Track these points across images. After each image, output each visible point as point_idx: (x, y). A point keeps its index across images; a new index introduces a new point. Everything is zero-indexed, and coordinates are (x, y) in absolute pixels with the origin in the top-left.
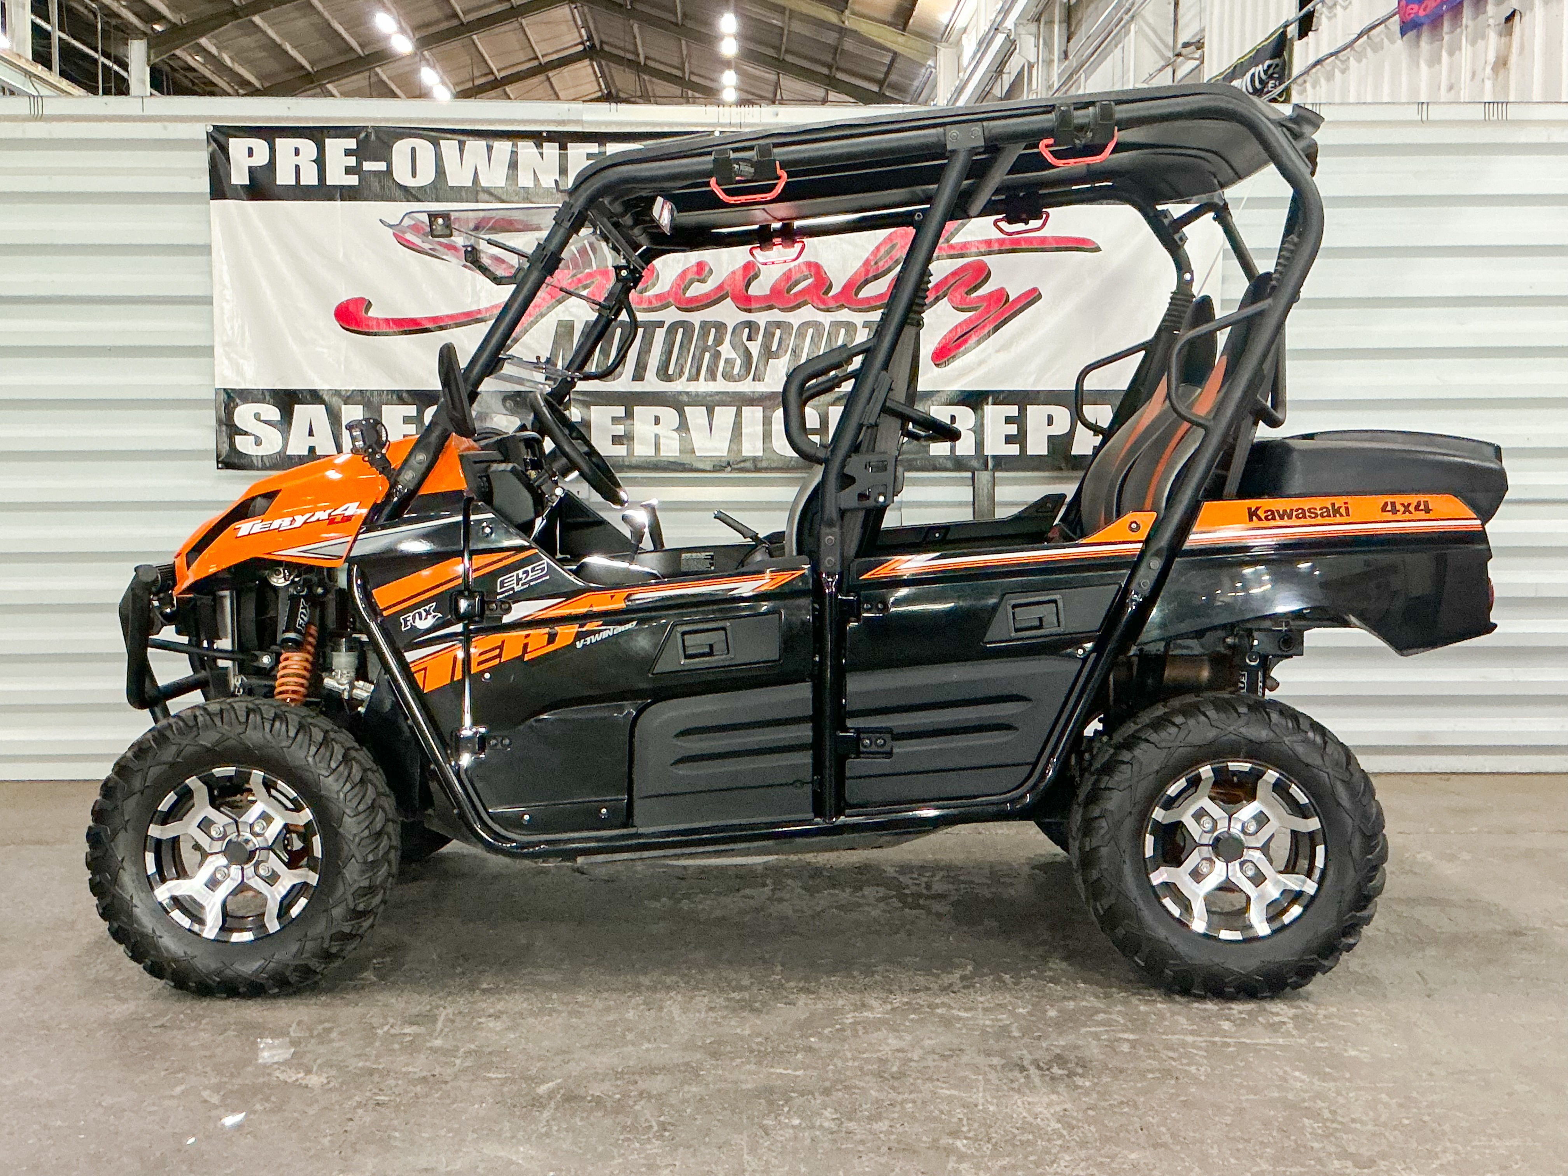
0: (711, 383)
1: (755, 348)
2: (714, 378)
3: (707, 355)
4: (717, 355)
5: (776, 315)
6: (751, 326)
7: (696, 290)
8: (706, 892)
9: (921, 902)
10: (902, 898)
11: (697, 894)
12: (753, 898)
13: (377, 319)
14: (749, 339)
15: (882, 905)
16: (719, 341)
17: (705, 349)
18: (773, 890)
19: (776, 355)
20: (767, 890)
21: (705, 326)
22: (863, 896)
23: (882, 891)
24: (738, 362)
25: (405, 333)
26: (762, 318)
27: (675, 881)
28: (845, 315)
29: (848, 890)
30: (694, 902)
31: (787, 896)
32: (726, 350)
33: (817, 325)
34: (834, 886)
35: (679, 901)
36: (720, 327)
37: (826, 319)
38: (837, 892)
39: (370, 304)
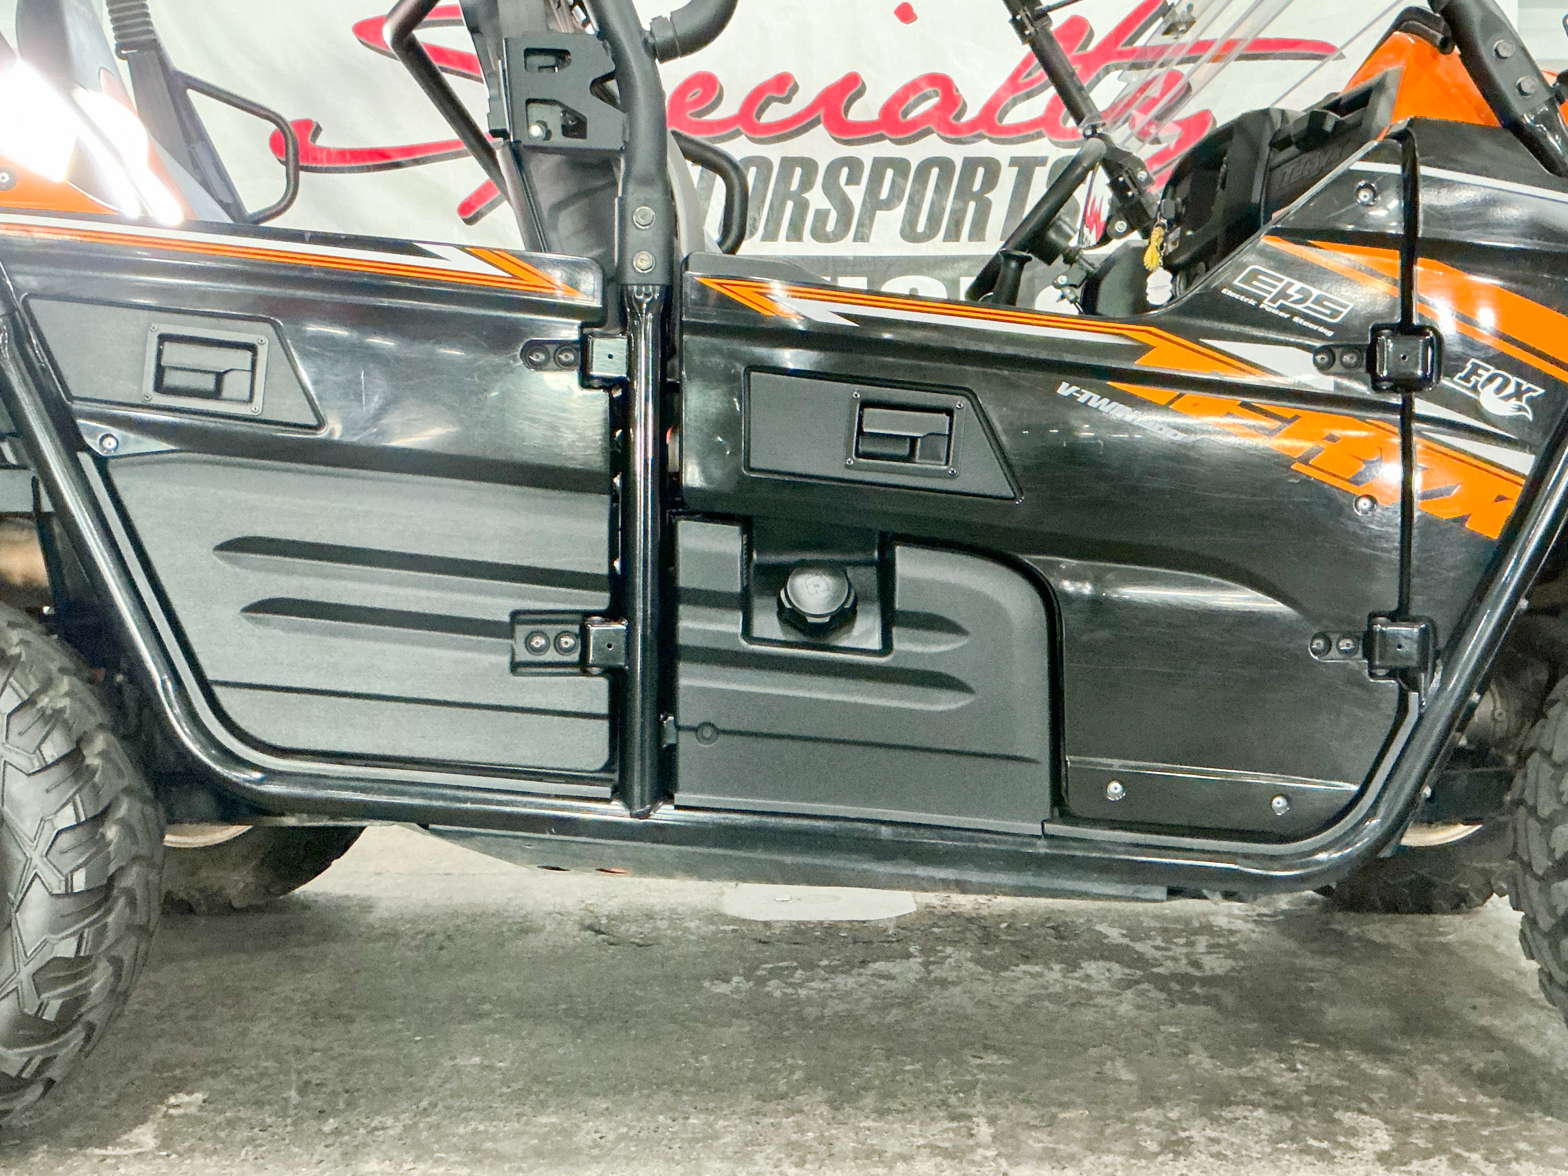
0: (795, 244)
1: (856, 194)
2: (799, 238)
3: (790, 205)
4: (802, 207)
5: (886, 149)
6: (854, 165)
7: (775, 113)
8: (810, 965)
9: (1197, 989)
10: (1161, 982)
11: (796, 968)
12: (890, 977)
13: (328, 150)
14: (851, 181)
15: (1129, 994)
16: (807, 184)
17: (788, 195)
18: (926, 965)
19: (888, 205)
20: (915, 963)
21: (788, 164)
22: (1088, 978)
23: (1118, 970)
24: (833, 216)
25: (369, 169)
26: (867, 153)
27: (753, 947)
28: (984, 148)
29: (1057, 967)
30: (791, 985)
31: (952, 976)
32: (817, 198)
33: (946, 165)
34: (1026, 959)
35: (762, 981)
36: (809, 166)
37: (957, 154)
38: (1038, 969)
39: (318, 129)
